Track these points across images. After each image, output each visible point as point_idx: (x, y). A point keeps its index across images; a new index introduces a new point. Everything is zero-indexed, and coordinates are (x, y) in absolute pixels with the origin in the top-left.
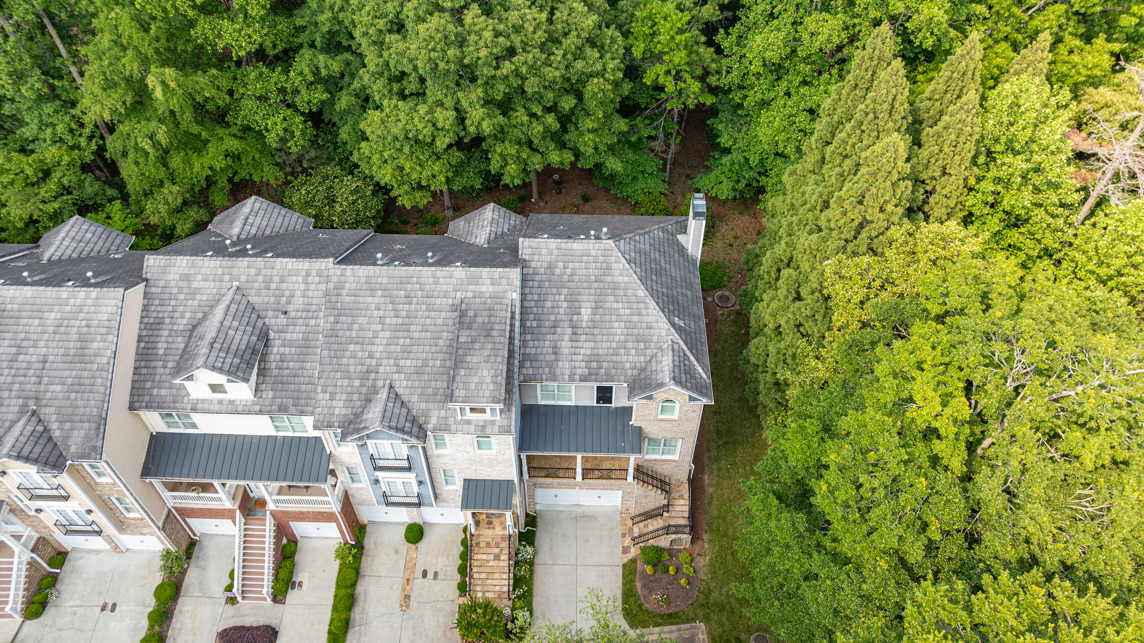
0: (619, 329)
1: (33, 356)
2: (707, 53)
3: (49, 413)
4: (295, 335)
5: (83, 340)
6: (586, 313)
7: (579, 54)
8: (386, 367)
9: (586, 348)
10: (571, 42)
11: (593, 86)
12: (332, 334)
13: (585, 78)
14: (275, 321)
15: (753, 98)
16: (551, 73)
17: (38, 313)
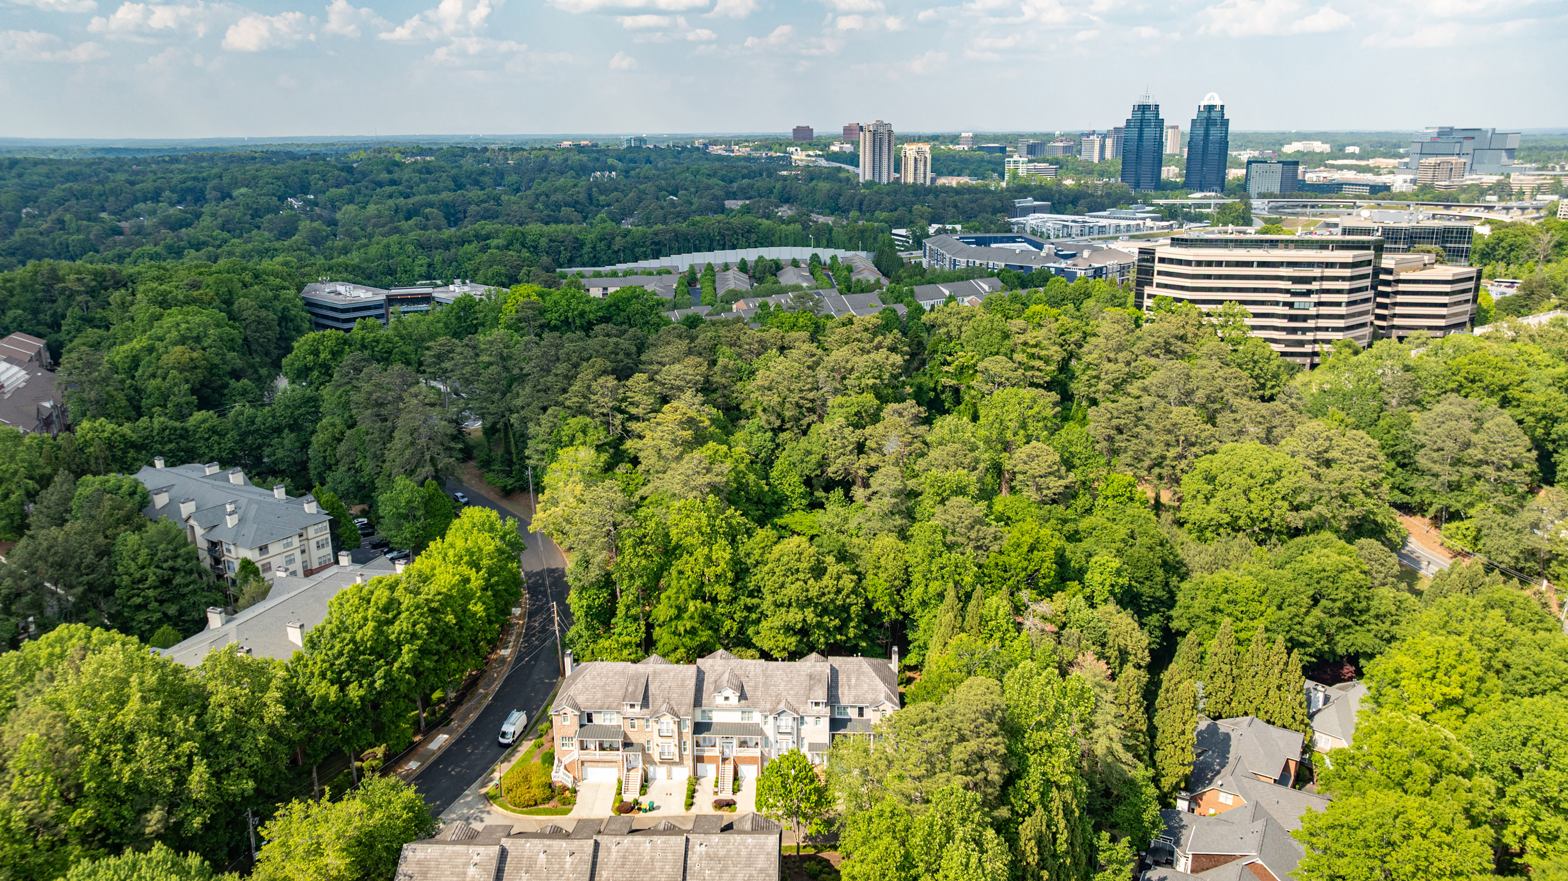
0: (865, 687)
1: (666, 685)
2: (897, 598)
3: (673, 703)
4: (752, 684)
5: (683, 681)
6: (853, 681)
7: (848, 596)
8: (784, 693)
9: (853, 692)
10: (844, 592)
11: (853, 608)
12: (765, 683)
13: (851, 605)
14: (744, 680)
15: (918, 615)
16: (838, 603)
17: (667, 672)
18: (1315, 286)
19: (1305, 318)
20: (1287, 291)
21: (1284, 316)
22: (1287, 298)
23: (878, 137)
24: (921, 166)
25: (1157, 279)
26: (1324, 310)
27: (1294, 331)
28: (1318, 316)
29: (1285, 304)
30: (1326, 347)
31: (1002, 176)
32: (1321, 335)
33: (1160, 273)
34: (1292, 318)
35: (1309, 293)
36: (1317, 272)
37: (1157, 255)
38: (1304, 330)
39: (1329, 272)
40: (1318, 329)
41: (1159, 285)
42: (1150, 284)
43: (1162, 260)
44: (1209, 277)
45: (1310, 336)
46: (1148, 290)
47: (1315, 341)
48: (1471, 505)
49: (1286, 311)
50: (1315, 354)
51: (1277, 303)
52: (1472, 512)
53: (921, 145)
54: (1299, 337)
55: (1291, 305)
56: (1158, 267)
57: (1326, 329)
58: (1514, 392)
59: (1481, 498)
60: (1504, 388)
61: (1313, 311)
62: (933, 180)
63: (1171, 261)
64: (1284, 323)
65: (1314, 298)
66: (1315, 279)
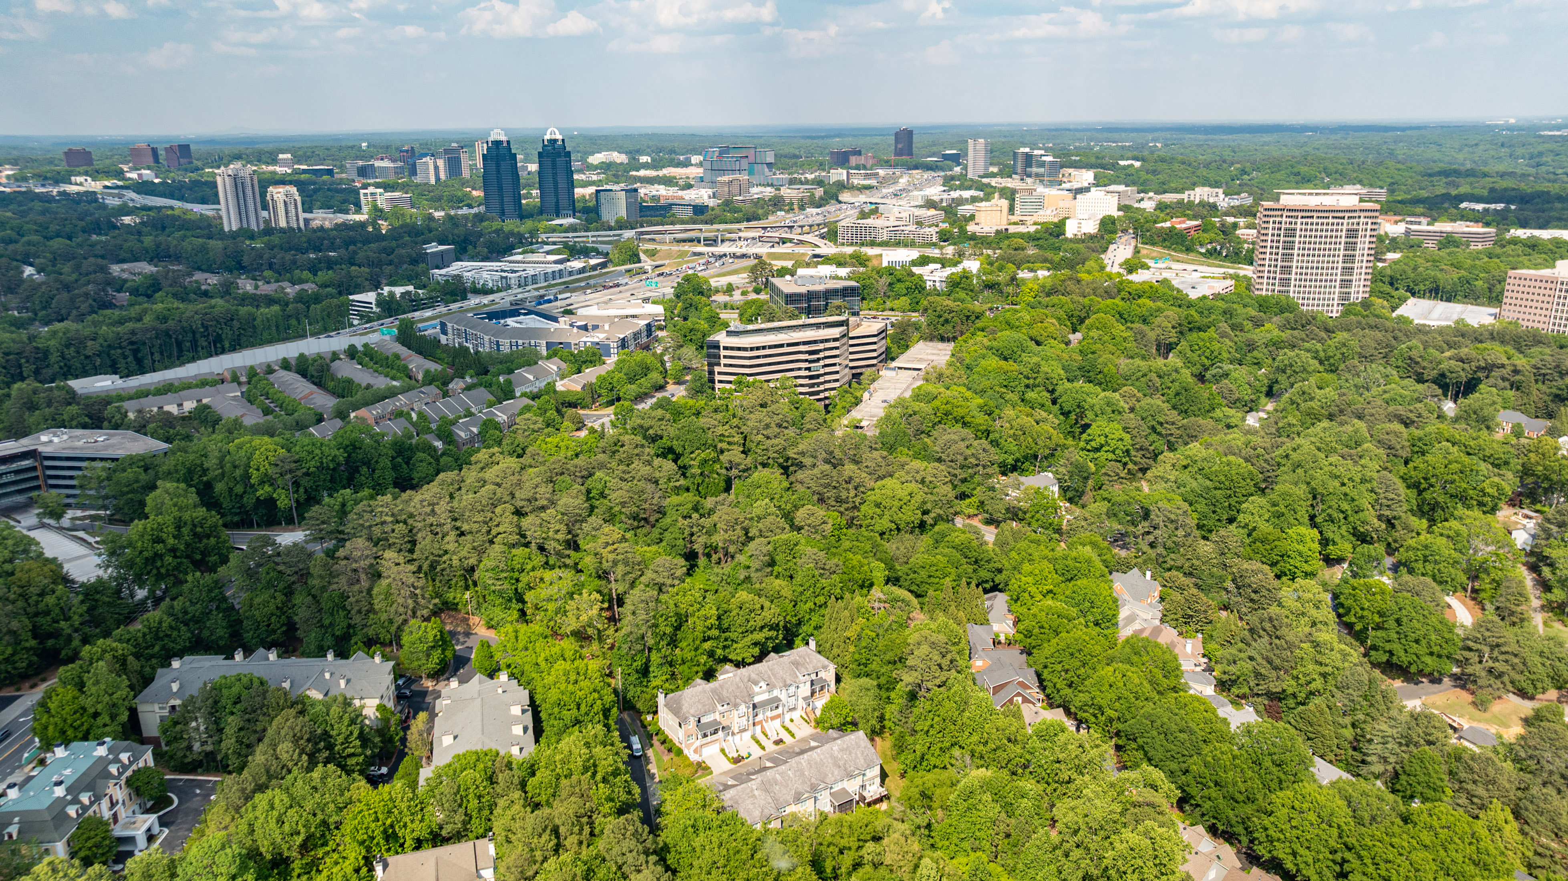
18: (821, 355)
19: (818, 376)
20: (806, 361)
21: (806, 377)
22: (807, 365)
23: (239, 182)
24: (291, 208)
25: (723, 361)
26: (828, 370)
27: (812, 386)
28: (826, 374)
29: (806, 369)
30: (833, 393)
31: (359, 209)
32: (828, 386)
33: (725, 357)
34: (811, 377)
35: (818, 360)
36: (821, 346)
37: (722, 345)
38: (818, 384)
39: (828, 345)
40: (826, 382)
41: (725, 365)
42: (719, 364)
43: (725, 348)
44: (758, 357)
45: (822, 388)
46: (717, 369)
47: (826, 390)
48: (975, 489)
49: (807, 373)
50: (826, 398)
51: (800, 369)
52: (975, 492)
53: (288, 188)
54: (816, 389)
55: (809, 369)
56: (723, 353)
57: (829, 381)
58: (968, 419)
59: (979, 484)
60: (963, 418)
61: (822, 371)
62: (307, 221)
63: (732, 349)
64: (806, 381)
65: (822, 363)
66: (820, 351)
